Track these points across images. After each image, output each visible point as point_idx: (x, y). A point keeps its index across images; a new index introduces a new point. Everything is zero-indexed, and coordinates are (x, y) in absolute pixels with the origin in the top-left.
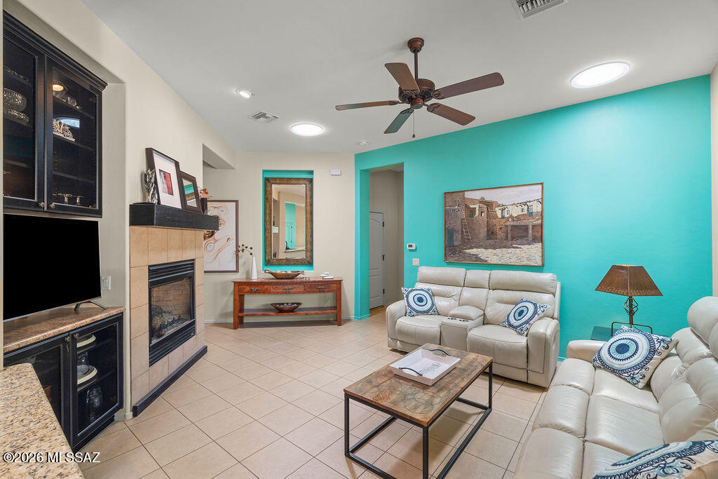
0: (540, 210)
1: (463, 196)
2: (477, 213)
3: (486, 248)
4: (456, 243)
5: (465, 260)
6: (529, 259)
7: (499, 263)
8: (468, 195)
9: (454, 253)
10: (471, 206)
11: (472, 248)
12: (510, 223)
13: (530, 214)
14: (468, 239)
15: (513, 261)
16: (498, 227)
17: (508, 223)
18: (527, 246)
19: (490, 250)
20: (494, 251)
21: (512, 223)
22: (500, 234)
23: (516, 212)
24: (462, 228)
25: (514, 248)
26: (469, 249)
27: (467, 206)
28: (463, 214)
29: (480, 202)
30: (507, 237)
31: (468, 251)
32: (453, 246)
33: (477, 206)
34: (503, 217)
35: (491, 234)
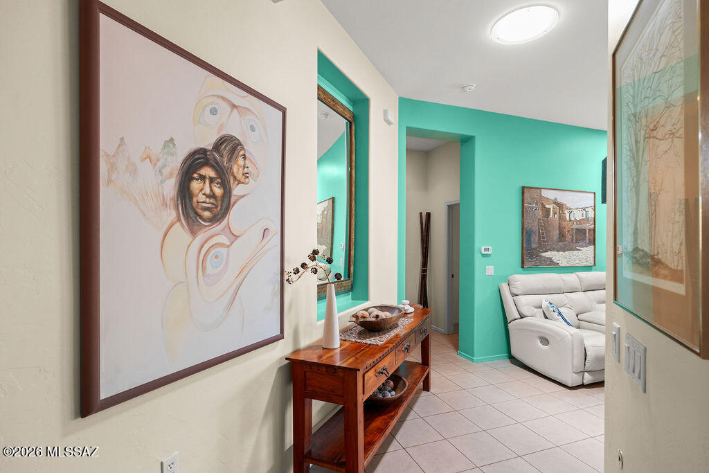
0: (593, 216)
1: (540, 193)
2: (551, 214)
3: (558, 251)
4: (534, 246)
5: (541, 264)
6: (587, 261)
7: (568, 265)
8: (545, 193)
9: (531, 257)
10: (547, 206)
11: (546, 251)
12: (575, 226)
13: (587, 219)
14: (544, 241)
15: (577, 263)
16: (567, 230)
17: (573, 227)
18: (585, 248)
19: (561, 253)
20: (564, 254)
21: (576, 227)
22: (568, 237)
23: (578, 216)
24: (539, 229)
25: (578, 250)
26: (545, 252)
27: (543, 206)
28: (540, 214)
29: (555, 203)
30: (573, 240)
31: (543, 254)
32: (532, 249)
33: (551, 207)
34: (570, 220)
35: (562, 236)
